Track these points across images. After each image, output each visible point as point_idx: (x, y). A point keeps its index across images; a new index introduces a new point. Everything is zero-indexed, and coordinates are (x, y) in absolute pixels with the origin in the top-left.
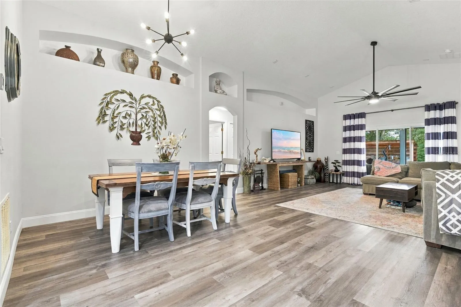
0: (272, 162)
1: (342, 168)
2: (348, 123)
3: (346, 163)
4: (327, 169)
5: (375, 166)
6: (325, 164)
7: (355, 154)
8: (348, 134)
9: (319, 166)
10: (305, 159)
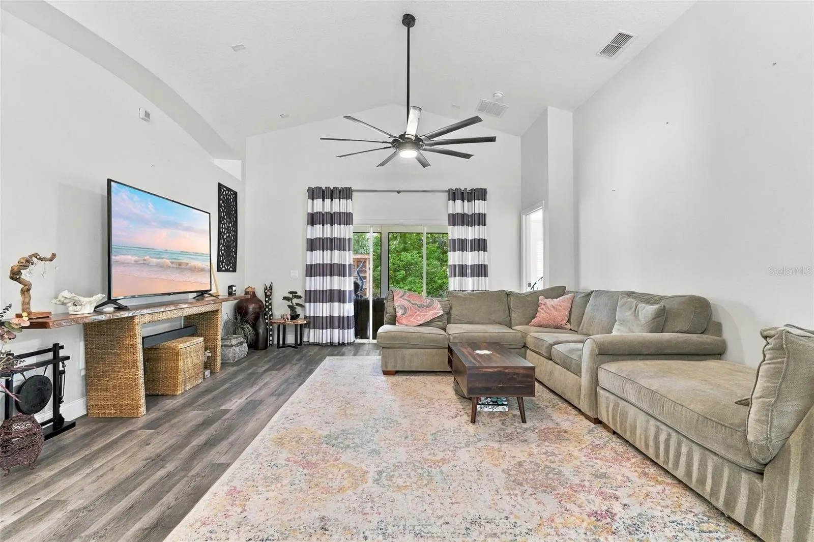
0: (109, 309)
1: (305, 310)
2: (319, 206)
3: (313, 296)
4: (270, 313)
5: (396, 304)
6: (266, 301)
7: (334, 276)
8: (318, 231)
9: (251, 307)
10: (217, 292)
